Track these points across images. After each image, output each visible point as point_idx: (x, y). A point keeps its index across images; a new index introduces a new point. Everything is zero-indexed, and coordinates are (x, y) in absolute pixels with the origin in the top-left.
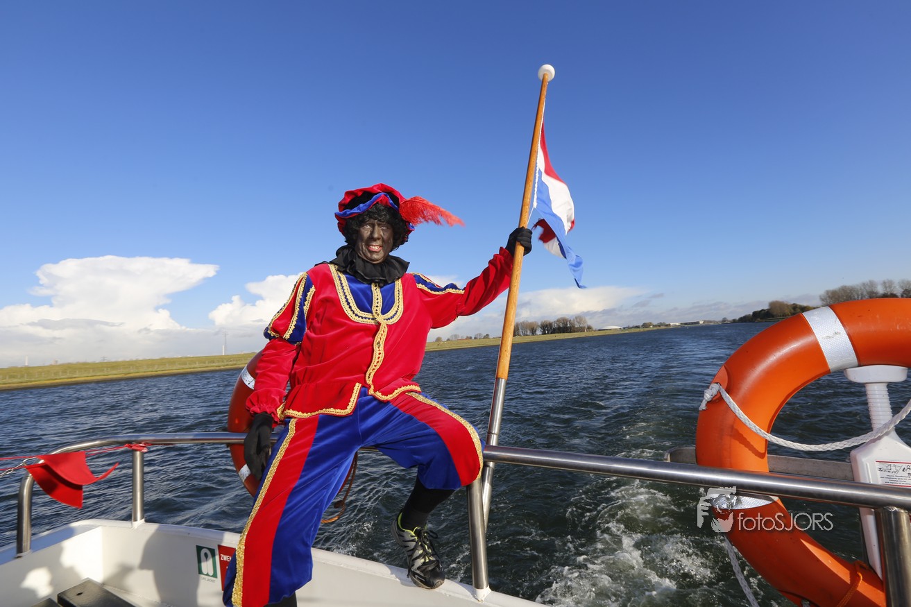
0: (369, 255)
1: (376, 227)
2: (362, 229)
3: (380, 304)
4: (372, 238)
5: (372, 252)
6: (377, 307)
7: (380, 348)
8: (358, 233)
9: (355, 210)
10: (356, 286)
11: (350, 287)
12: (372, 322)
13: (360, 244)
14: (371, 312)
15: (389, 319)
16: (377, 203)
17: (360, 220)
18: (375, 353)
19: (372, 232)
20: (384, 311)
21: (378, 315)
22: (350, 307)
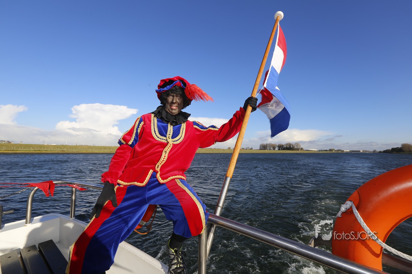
0: (171, 110)
1: (175, 97)
2: (168, 98)
3: (171, 134)
4: (172, 103)
5: (172, 109)
6: (169, 134)
7: (166, 154)
8: (166, 100)
9: (165, 89)
10: (160, 124)
11: (157, 124)
12: (166, 142)
13: (167, 104)
14: (166, 137)
15: (175, 141)
16: (176, 85)
17: (168, 93)
18: (162, 156)
19: (173, 100)
20: (173, 137)
21: (169, 138)
22: (156, 134)
